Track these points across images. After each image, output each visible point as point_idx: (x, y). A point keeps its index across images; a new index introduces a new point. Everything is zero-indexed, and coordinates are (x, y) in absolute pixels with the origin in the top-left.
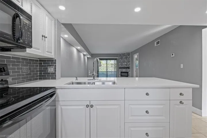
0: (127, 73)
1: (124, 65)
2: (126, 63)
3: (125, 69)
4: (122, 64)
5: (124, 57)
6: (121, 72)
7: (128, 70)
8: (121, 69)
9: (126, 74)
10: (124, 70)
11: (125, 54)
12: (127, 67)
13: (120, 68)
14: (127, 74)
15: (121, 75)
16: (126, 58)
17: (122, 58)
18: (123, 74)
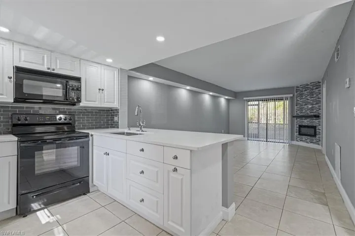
0: (314, 127)
1: (307, 109)
2: (310, 106)
3: (308, 120)
4: (301, 109)
5: (305, 92)
6: (300, 126)
7: (315, 122)
8: (298, 120)
9: (311, 131)
10: (306, 122)
11: (308, 85)
12: (312, 114)
13: (298, 117)
14: (313, 130)
15: (300, 132)
16: (312, 94)
17: (301, 95)
18: (304, 130)
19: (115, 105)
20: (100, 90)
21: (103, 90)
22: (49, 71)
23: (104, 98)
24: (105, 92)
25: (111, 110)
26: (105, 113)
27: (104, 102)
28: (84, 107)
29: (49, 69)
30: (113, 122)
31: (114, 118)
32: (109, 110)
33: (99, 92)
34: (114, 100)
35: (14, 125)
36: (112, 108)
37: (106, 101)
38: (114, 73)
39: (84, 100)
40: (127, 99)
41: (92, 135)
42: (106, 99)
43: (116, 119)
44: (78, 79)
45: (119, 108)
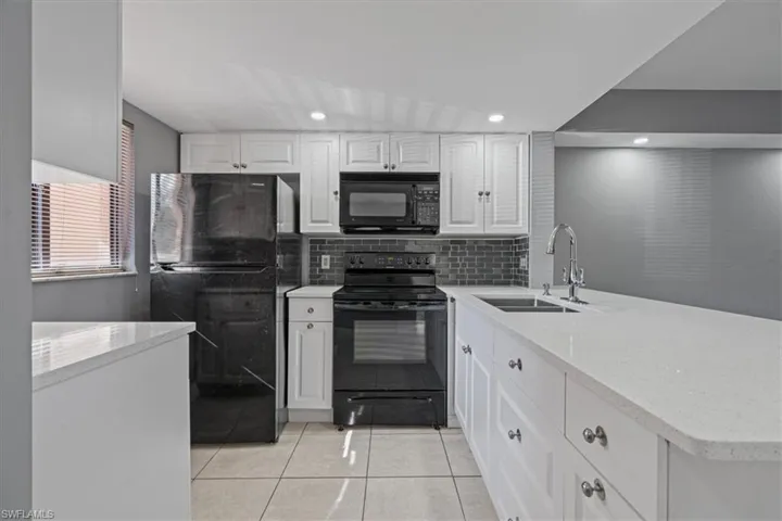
19: (521, 228)
20: (481, 194)
21: (488, 194)
22: (387, 170)
23: (492, 213)
24: (495, 197)
25: (517, 241)
26: (502, 249)
27: (493, 223)
28: (449, 236)
29: (386, 167)
30: (519, 271)
31: (519, 260)
32: (511, 242)
33: (480, 199)
34: (517, 215)
35: (349, 271)
36: (515, 237)
37: (495, 219)
38: (518, 148)
39: (448, 221)
40: (553, 211)
41: (453, 300)
42: (495, 215)
43: (523, 262)
44: (433, 178)
45: (530, 235)
